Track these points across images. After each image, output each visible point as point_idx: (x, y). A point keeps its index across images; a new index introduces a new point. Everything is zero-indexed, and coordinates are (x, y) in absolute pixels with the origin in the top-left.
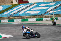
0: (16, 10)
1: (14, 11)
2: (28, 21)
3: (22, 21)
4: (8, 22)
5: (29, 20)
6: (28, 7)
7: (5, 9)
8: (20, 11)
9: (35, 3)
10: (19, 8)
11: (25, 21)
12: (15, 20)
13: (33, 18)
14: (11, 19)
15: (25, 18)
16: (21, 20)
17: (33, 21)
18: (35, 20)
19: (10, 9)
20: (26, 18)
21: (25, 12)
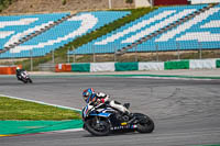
0: (143, 29)
1: (138, 31)
2: (187, 68)
3: (166, 67)
4: (117, 70)
5: (193, 63)
6: (187, 18)
7: (106, 26)
8: (159, 32)
9: (214, 5)
10: (158, 22)
11: (177, 66)
12: (141, 65)
13: (205, 56)
14: (126, 59)
15: (176, 58)
16: (162, 64)
17: (206, 69)
18: (214, 66)
19: (124, 24)
20: (182, 57)
21: (178, 36)
